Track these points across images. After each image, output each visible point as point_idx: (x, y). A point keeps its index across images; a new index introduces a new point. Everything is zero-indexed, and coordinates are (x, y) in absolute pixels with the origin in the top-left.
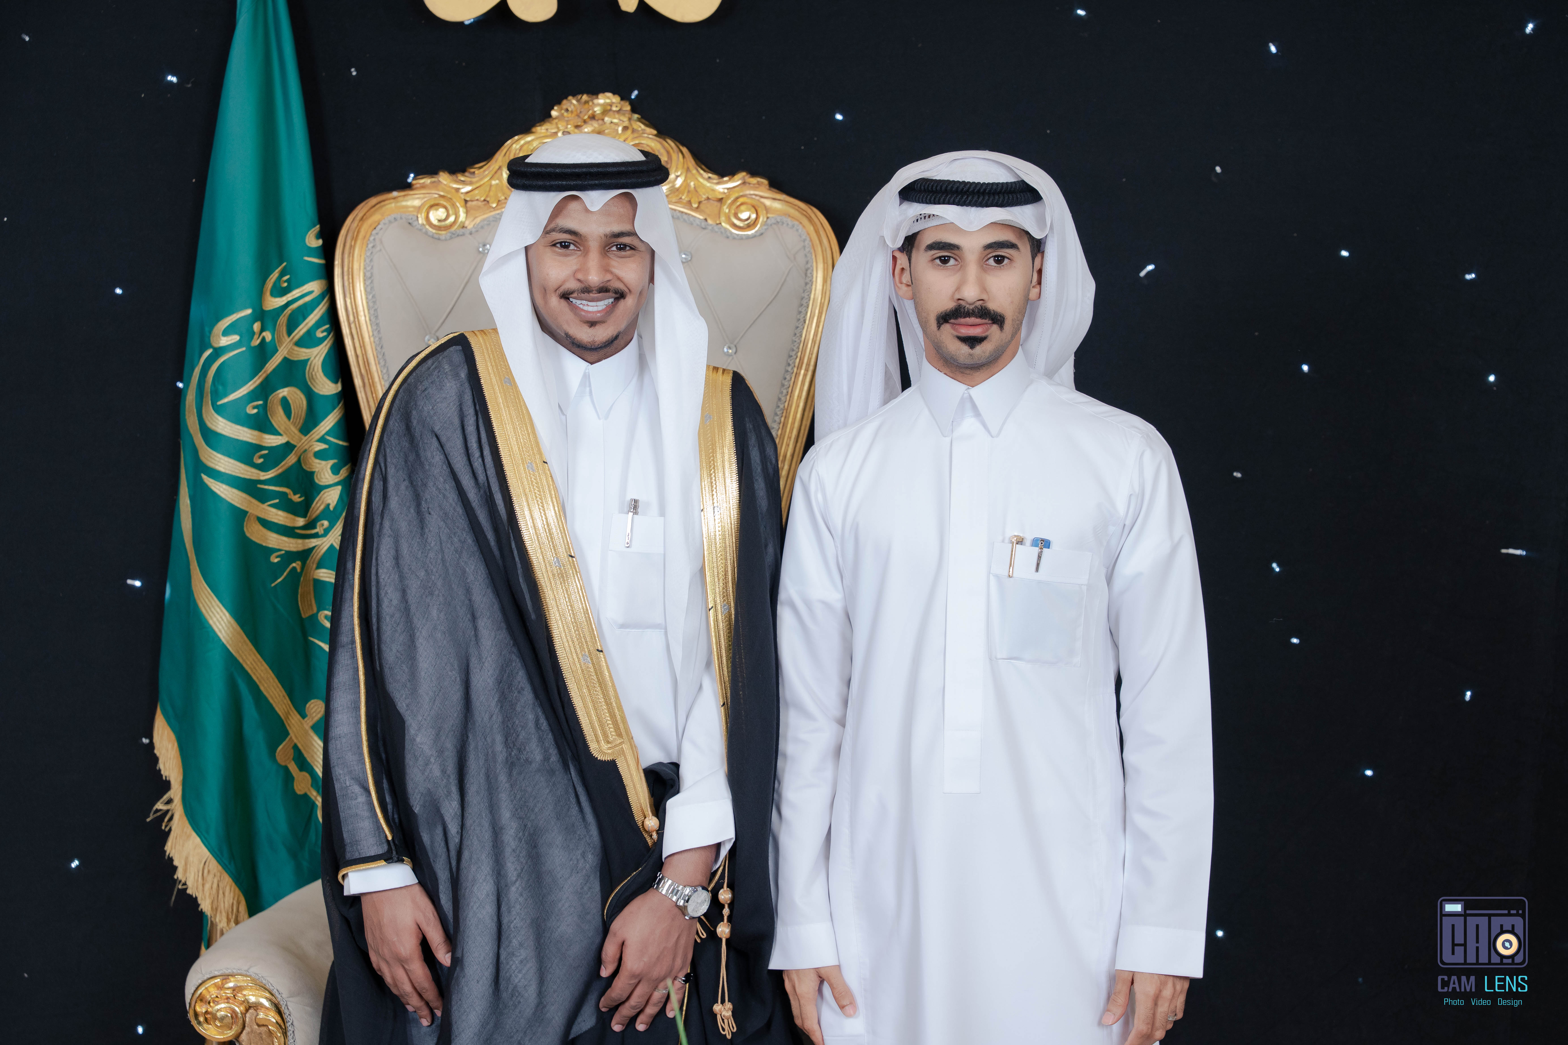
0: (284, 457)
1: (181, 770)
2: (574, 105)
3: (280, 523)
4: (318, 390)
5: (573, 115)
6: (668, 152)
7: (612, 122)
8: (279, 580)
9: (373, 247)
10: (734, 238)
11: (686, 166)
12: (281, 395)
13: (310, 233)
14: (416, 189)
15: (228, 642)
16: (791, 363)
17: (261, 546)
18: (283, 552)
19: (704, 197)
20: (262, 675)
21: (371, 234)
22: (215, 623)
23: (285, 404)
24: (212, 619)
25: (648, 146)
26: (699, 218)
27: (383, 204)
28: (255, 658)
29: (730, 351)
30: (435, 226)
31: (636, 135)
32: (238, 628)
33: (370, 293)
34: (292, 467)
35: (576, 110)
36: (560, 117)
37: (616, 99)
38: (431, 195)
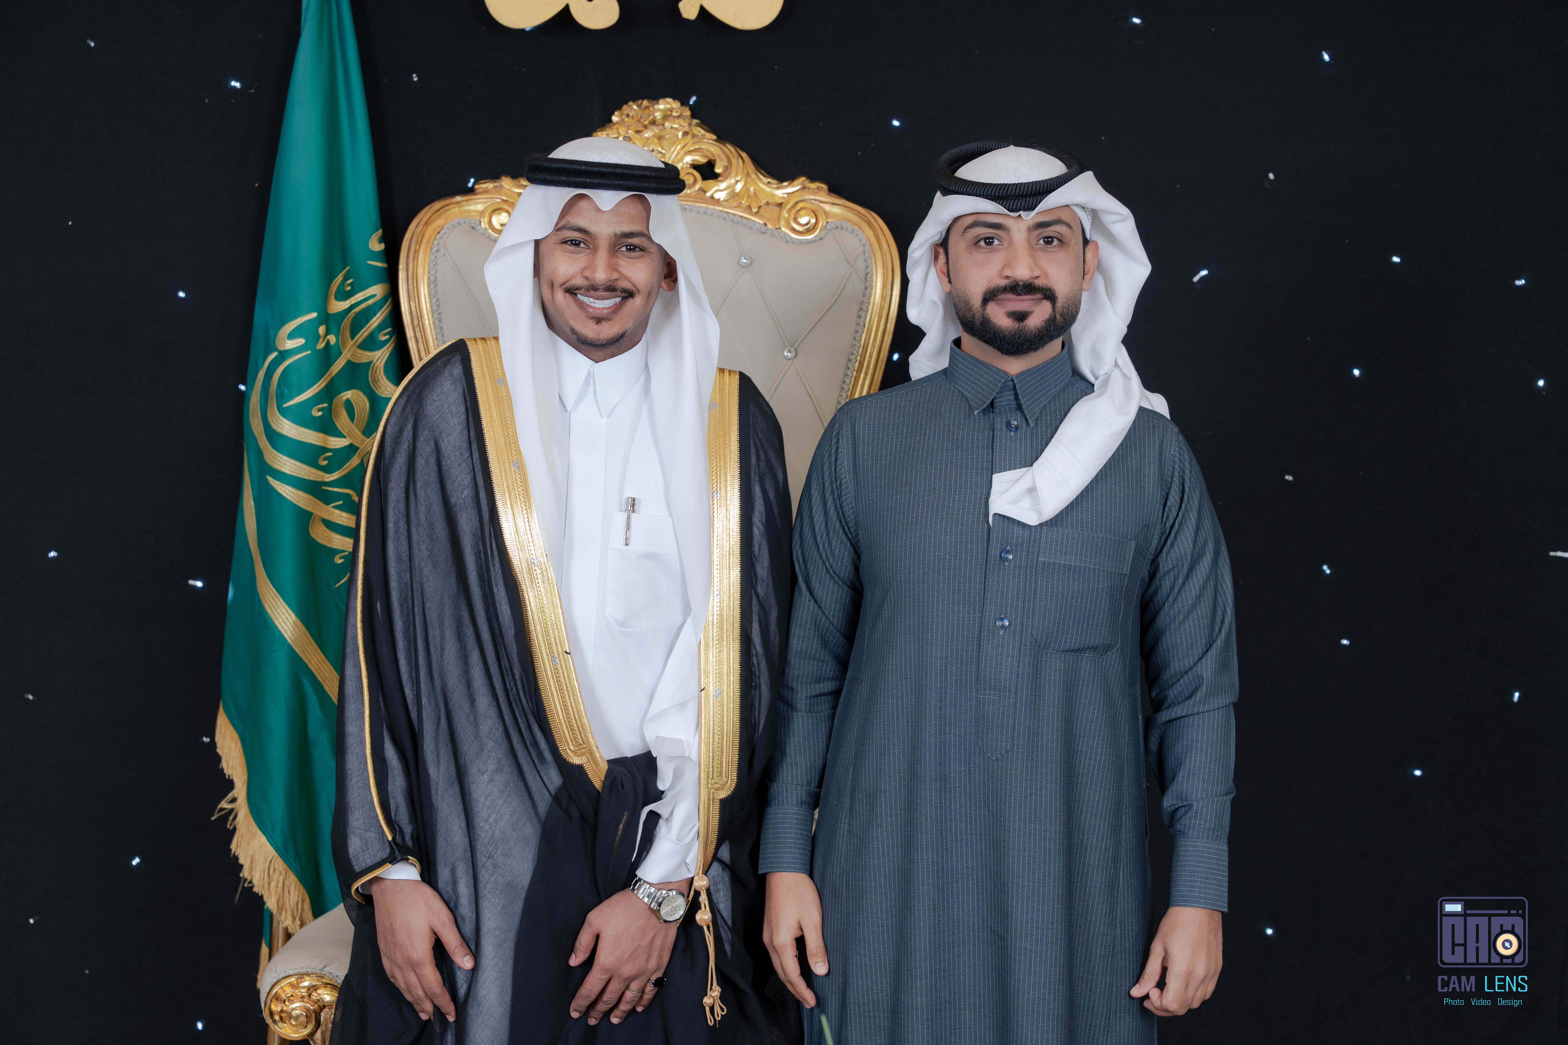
0: (348, 459)
1: (245, 769)
2: (635, 110)
3: (344, 524)
4: (380, 392)
5: (634, 120)
6: (728, 158)
7: (672, 128)
8: (343, 581)
9: (437, 251)
10: (794, 243)
11: (745, 171)
12: (344, 398)
13: (373, 237)
14: (479, 193)
15: (293, 643)
16: (850, 366)
17: (325, 547)
18: (347, 553)
19: (764, 202)
20: (327, 675)
21: (435, 238)
22: (281, 624)
23: (349, 405)
24: (277, 620)
25: (708, 150)
26: (758, 223)
27: (446, 208)
28: (319, 658)
29: (789, 354)
30: (497, 230)
31: (696, 140)
32: (304, 629)
33: (434, 297)
34: (355, 468)
35: (637, 116)
36: (621, 122)
37: (676, 105)
38: (493, 199)
